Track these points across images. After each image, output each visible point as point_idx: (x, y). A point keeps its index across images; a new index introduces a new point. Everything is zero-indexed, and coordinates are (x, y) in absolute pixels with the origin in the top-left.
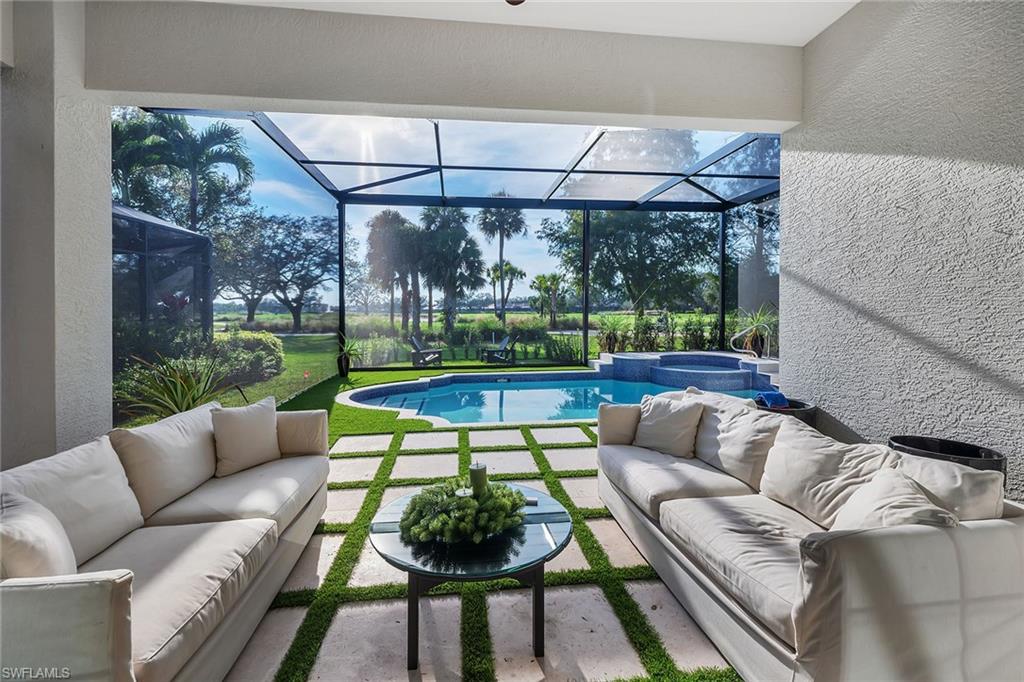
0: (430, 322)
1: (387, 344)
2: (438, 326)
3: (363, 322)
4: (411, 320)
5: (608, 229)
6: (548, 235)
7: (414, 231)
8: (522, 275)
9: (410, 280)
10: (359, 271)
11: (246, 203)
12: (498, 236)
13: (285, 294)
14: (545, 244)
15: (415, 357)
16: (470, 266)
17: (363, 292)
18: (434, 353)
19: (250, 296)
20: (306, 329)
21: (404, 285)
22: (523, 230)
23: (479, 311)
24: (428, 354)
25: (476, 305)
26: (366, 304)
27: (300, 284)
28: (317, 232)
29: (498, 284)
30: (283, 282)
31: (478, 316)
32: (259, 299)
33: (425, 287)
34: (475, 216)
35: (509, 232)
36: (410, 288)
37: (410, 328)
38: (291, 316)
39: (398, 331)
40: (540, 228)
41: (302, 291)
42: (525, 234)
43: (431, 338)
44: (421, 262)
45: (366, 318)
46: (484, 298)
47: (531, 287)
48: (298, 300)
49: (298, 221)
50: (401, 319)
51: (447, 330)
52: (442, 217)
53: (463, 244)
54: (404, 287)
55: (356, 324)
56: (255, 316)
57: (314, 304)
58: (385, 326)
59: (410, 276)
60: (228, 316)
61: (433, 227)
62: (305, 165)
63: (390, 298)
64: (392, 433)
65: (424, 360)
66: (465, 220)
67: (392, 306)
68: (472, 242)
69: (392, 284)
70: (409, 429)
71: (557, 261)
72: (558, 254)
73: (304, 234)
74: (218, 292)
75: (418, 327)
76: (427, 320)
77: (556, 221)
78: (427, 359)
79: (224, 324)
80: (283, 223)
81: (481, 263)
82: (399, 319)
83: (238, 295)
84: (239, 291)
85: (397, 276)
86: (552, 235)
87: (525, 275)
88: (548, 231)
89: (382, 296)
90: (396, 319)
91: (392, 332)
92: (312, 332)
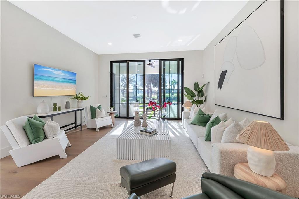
0: (154, 96)
4: (149, 95)
9: (149, 85)
27: (124, 86)
29: (172, 86)
36: (149, 87)
44: (152, 81)
54: (148, 87)
59: (149, 84)
82: (147, 95)
85: (146, 84)
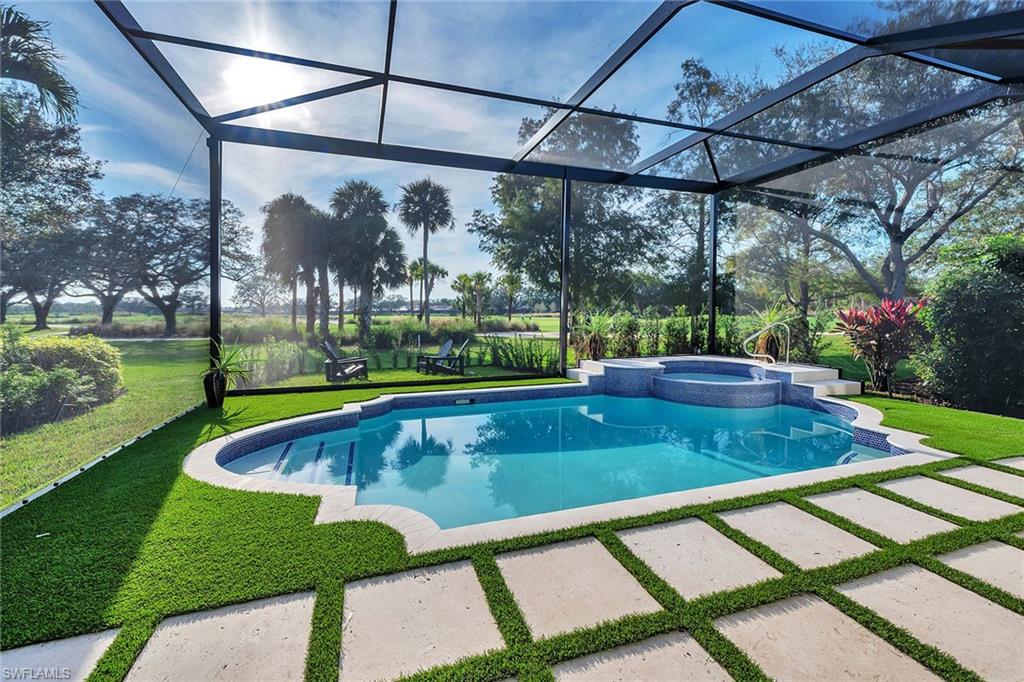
0: (341, 324)
1: (289, 351)
2: (351, 330)
3: (258, 324)
4: (318, 322)
5: (549, 223)
6: (479, 228)
7: (323, 219)
8: (444, 273)
9: (317, 275)
10: (252, 265)
11: (74, 153)
12: (421, 229)
13: (154, 291)
14: (476, 238)
15: (331, 370)
16: (390, 261)
17: (259, 291)
18: (357, 364)
19: (106, 293)
20: (182, 332)
21: (310, 281)
22: (450, 224)
23: (391, 313)
24: (347, 365)
25: (387, 307)
26: (262, 305)
27: (175, 279)
28: (199, 218)
30: (151, 276)
31: (392, 318)
32: (118, 297)
33: (335, 283)
34: (396, 205)
35: (434, 225)
36: (316, 284)
37: (317, 330)
38: (162, 317)
39: (301, 334)
40: (471, 220)
41: (177, 287)
42: (451, 227)
43: (346, 342)
44: (330, 257)
45: (262, 319)
46: (395, 300)
47: (452, 286)
48: (173, 298)
49: (173, 203)
50: (305, 322)
51: (362, 333)
52: (355, 204)
53: (382, 236)
54: (310, 283)
55: (248, 326)
56: (113, 318)
57: (199, 305)
58: (285, 328)
59: (317, 270)
60: (79, 318)
61: (345, 215)
62: (136, 39)
63: (292, 297)
64: (311, 589)
65: (343, 373)
66: (384, 210)
67: (294, 308)
68: (392, 235)
69: (295, 280)
70: (350, 569)
71: (490, 257)
72: (490, 249)
73: (181, 219)
74: (62, 287)
75: (327, 330)
76: (337, 322)
77: (488, 214)
78: (347, 371)
79: (68, 326)
80: (151, 204)
81: (402, 258)
82: (302, 321)
83: (91, 292)
84: (92, 287)
85: (302, 270)
86: (484, 228)
87: (447, 273)
88: (480, 224)
89: (281, 296)
90: (298, 320)
91: (293, 335)
92: (189, 336)
